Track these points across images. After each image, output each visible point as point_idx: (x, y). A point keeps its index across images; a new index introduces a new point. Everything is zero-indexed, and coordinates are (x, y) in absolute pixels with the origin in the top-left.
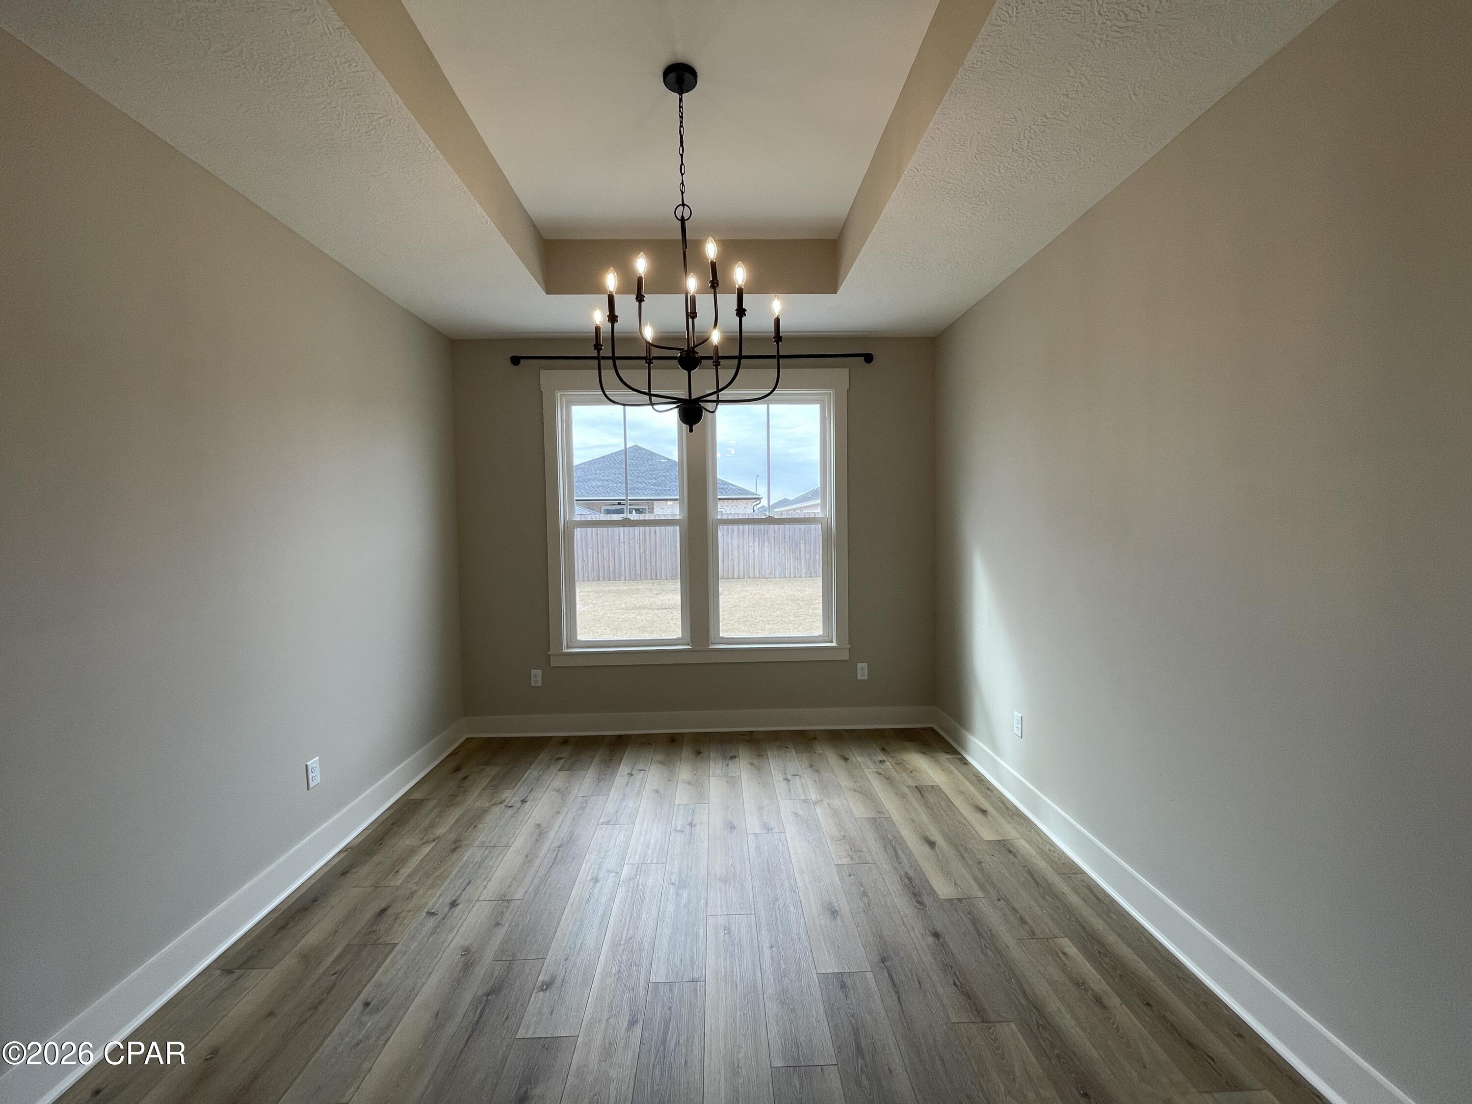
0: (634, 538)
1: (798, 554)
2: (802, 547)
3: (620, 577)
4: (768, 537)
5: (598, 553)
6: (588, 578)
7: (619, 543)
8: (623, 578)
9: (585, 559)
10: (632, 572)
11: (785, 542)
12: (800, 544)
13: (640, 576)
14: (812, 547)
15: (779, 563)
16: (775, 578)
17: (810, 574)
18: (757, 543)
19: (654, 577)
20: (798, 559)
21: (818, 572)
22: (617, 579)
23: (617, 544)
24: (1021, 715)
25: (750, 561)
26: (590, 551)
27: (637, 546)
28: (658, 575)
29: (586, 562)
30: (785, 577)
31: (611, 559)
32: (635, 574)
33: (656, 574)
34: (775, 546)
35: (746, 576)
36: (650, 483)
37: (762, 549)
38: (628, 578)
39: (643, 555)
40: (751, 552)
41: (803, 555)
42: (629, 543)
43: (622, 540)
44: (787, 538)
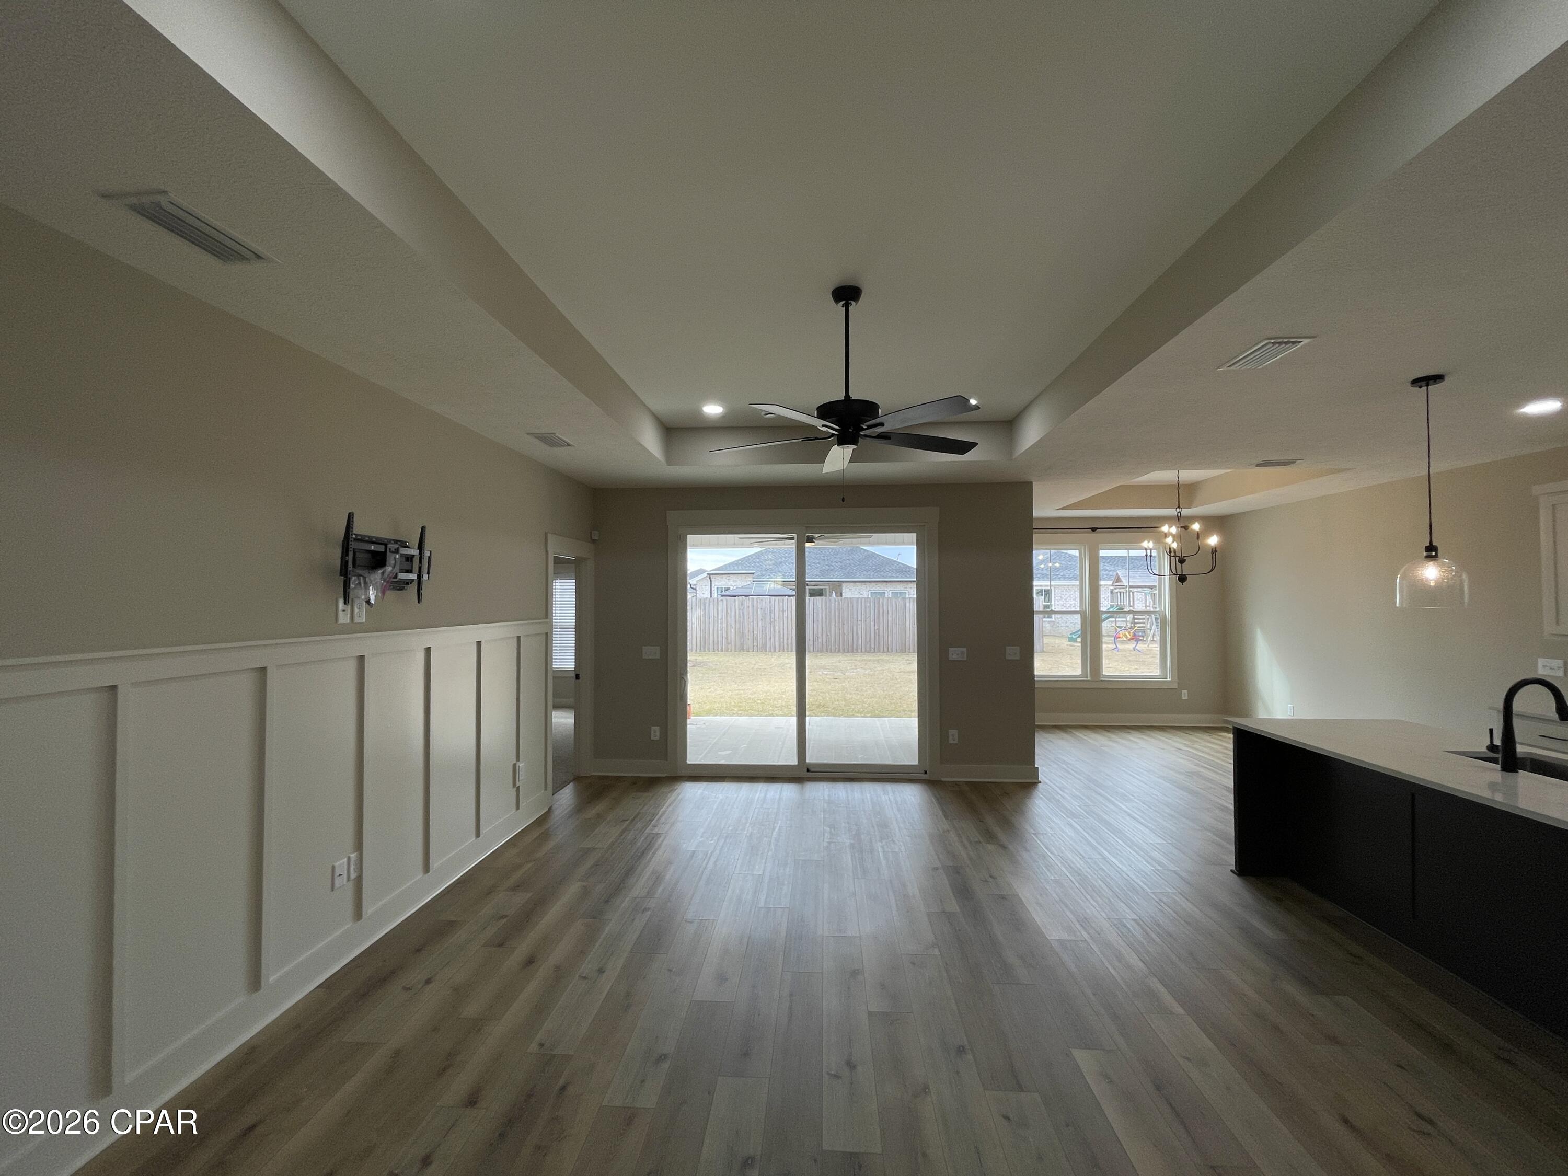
0: (870, 616)
3: (857, 649)
5: (839, 629)
6: (831, 650)
7: (857, 621)
8: (860, 651)
9: (829, 634)
10: (868, 646)
13: (874, 649)
19: (886, 650)
22: (855, 651)
23: (855, 622)
24: (1292, 706)
26: (833, 627)
27: (872, 623)
28: (890, 649)
29: (830, 636)
31: (850, 634)
32: (870, 648)
33: (888, 648)
36: (837, 566)
38: (863, 650)
39: (877, 631)
42: (866, 621)
43: (859, 619)
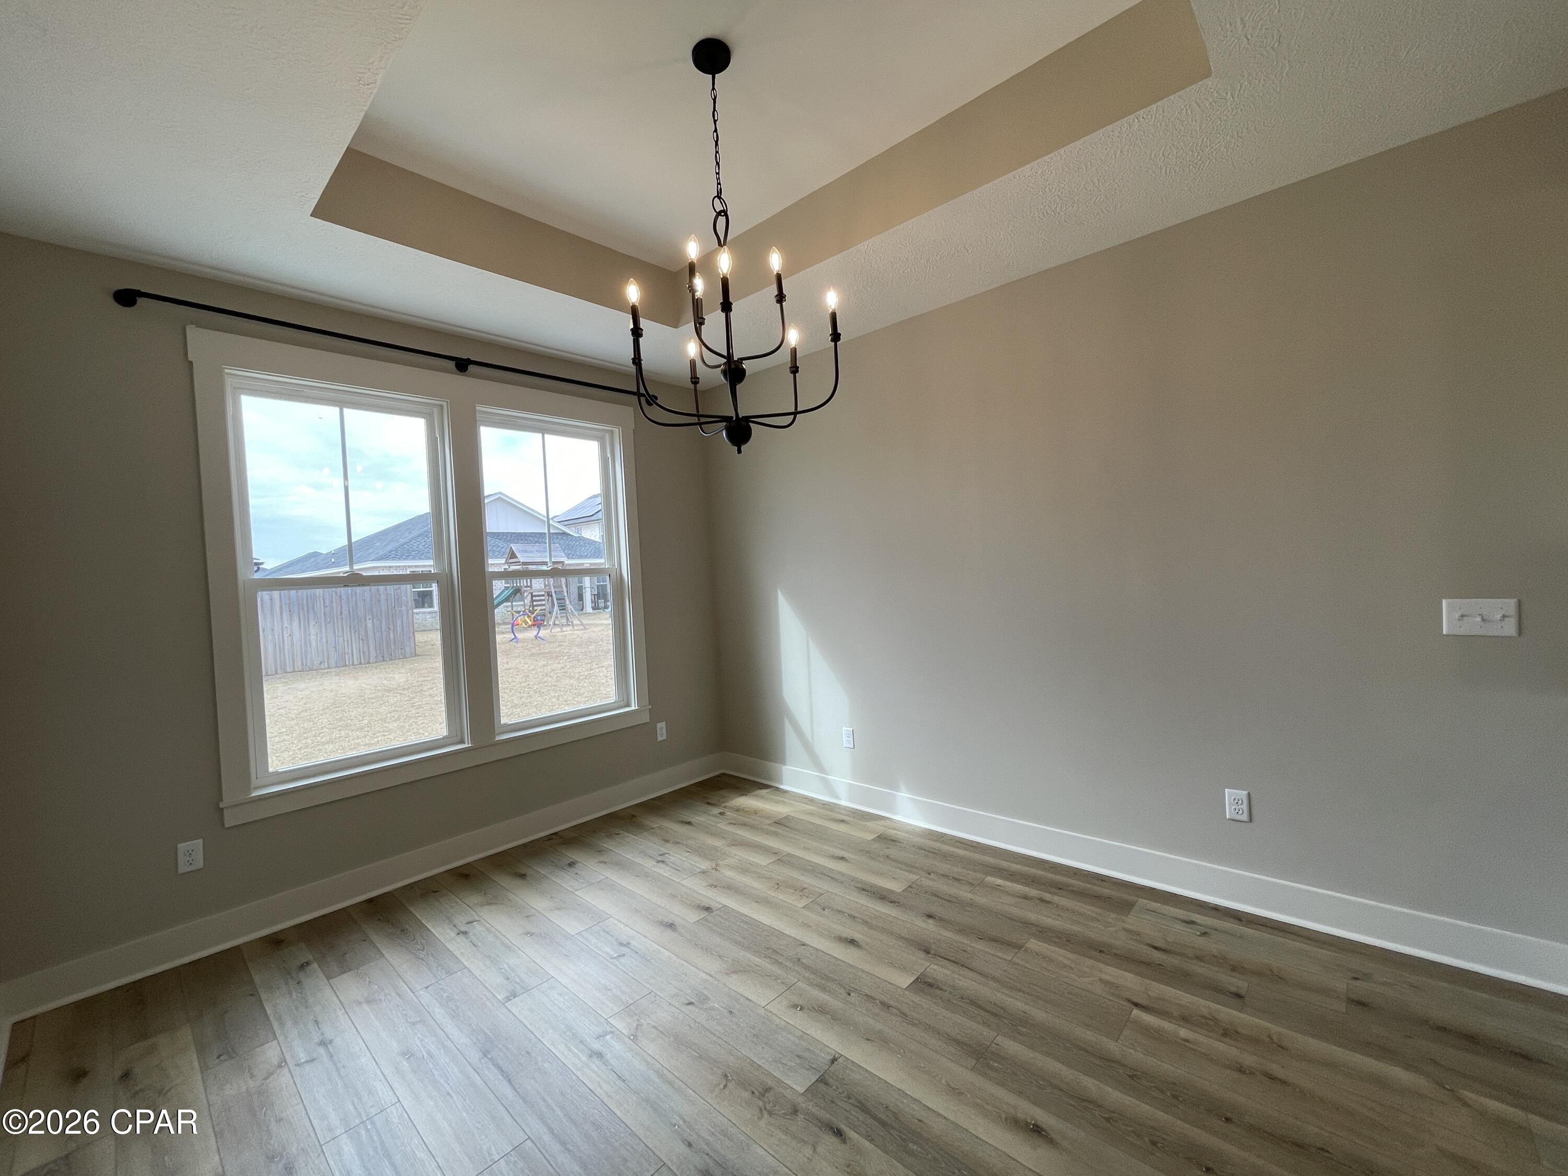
1: (362, 632)
2: (369, 624)
4: (315, 613)
11: (341, 618)
12: (365, 620)
14: (384, 623)
15: (335, 647)
16: (329, 668)
17: (383, 657)
18: (296, 624)
20: (363, 640)
21: (393, 654)
24: (851, 729)
25: (286, 648)
30: (345, 665)
34: (326, 625)
35: (279, 671)
37: (305, 629)
40: (286, 636)
41: (370, 633)
44: (345, 612)
